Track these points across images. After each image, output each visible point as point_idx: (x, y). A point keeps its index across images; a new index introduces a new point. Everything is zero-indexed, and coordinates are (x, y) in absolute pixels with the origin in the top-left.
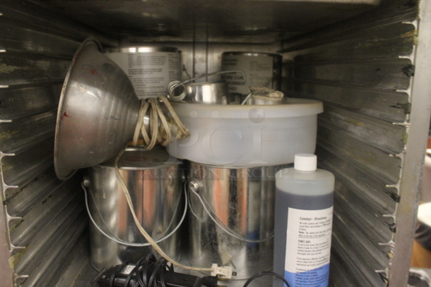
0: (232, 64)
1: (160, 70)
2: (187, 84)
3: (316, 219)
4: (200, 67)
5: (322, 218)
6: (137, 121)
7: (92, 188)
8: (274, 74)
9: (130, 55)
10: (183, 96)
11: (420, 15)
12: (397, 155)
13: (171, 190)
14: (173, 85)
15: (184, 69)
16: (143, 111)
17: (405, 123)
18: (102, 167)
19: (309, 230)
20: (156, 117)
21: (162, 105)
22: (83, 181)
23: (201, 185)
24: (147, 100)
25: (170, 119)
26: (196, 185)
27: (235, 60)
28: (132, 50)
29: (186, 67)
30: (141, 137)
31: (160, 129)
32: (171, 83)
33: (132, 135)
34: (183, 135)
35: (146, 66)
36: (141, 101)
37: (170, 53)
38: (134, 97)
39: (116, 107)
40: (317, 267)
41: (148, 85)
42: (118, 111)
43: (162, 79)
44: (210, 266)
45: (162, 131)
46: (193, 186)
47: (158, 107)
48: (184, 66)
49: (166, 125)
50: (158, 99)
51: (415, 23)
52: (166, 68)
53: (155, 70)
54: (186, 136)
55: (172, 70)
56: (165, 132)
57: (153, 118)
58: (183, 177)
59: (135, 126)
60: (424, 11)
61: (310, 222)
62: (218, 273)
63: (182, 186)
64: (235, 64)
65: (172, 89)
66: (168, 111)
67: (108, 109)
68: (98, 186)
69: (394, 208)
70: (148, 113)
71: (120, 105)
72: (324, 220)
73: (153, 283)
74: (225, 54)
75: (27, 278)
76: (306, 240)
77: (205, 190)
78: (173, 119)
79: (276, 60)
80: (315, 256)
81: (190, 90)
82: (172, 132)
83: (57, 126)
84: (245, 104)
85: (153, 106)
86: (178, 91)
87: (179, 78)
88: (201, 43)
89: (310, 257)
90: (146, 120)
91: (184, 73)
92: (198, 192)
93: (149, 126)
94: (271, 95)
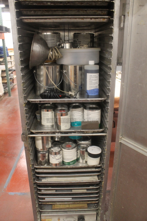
0: (77, 37)
1: (54, 40)
2: (62, 43)
3: (93, 76)
4: (67, 38)
5: (95, 76)
6: (49, 53)
7: (36, 73)
8: (91, 40)
9: (45, 35)
10: (61, 46)
11: (114, 25)
12: (110, 59)
13: (58, 74)
14: (58, 43)
15: (61, 39)
16: (50, 50)
17: (112, 51)
18: (40, 66)
19: (92, 79)
20: (54, 52)
21: (55, 49)
22: (34, 71)
23: (66, 71)
24: (51, 48)
25: (57, 52)
26: (65, 71)
27: (78, 36)
28: (45, 34)
29: (62, 38)
30: (50, 58)
31: (55, 55)
32: (57, 43)
33: (48, 57)
34: (61, 57)
35: (49, 38)
36: (50, 48)
37: (57, 34)
38: (48, 47)
39: (44, 49)
40: (94, 88)
41: (50, 44)
42: (44, 50)
43: (54, 42)
44: (69, 92)
45: (55, 56)
46: (64, 71)
47: (54, 49)
48: (61, 38)
49: (56, 54)
50: (54, 47)
51: (113, 27)
52: (55, 39)
53: (52, 40)
54: (62, 57)
55: (57, 39)
56: (56, 56)
57: (53, 52)
58: (61, 71)
59: (49, 54)
60: (115, 24)
61: (92, 76)
62: (71, 94)
63: (61, 73)
64: (78, 37)
65: (58, 44)
66: (57, 50)
67: (42, 50)
68: (38, 73)
69: (110, 71)
70: (52, 51)
71: (45, 49)
72: (96, 76)
73: (54, 94)
74: (75, 34)
75: (26, 89)
76: (91, 81)
77: (67, 72)
78: (58, 52)
79: (92, 35)
80: (94, 86)
81: (63, 45)
82: (58, 56)
83: (31, 53)
84: (78, 48)
85: (53, 49)
86: (59, 45)
87: (59, 41)
88: (66, 30)
89: (92, 86)
90: (51, 53)
91: (61, 41)
92: (65, 73)
93: (52, 54)
94: (84, 46)
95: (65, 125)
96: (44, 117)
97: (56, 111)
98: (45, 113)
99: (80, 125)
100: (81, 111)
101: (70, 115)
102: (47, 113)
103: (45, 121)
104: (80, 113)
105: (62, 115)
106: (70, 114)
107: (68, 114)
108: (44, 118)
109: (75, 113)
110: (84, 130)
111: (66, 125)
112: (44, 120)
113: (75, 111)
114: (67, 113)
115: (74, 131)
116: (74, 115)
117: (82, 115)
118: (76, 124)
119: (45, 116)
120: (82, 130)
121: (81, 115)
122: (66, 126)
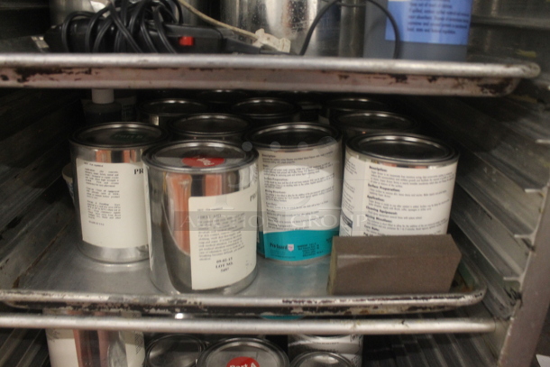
44: (252, 31)
73: (136, 28)
95: (221, 258)
96: (89, 195)
97: (162, 159)
98: (97, 170)
99: (313, 253)
100: (328, 165)
101: (253, 189)
102: (106, 173)
103: (96, 220)
104: (321, 180)
105: (198, 188)
106: (253, 183)
107: (243, 183)
108: (90, 204)
109: (292, 179)
110: (349, 301)
111: (227, 256)
112: (92, 215)
113: (290, 162)
114: (237, 174)
115: (278, 302)
116: (284, 189)
117: (329, 190)
118: (291, 247)
119: (95, 187)
120: (337, 302)
121: (322, 192)
122: (224, 266)
